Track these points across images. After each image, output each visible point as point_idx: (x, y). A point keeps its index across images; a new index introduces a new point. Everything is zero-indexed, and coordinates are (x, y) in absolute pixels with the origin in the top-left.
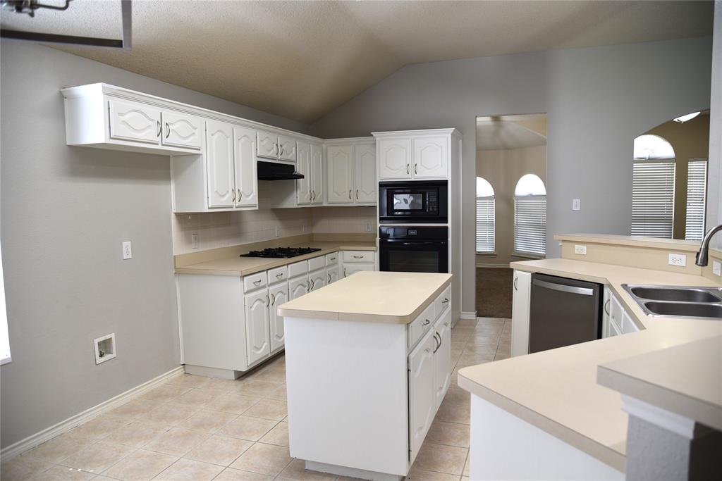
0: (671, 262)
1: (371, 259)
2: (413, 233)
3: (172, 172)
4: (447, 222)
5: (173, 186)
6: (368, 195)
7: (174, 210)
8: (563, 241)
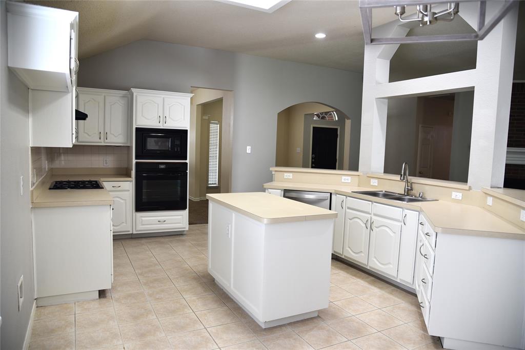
0: (343, 181)
1: (127, 188)
2: (162, 167)
3: (30, 105)
4: (186, 159)
5: (31, 120)
6: (115, 137)
7: (31, 145)
8: (276, 171)
